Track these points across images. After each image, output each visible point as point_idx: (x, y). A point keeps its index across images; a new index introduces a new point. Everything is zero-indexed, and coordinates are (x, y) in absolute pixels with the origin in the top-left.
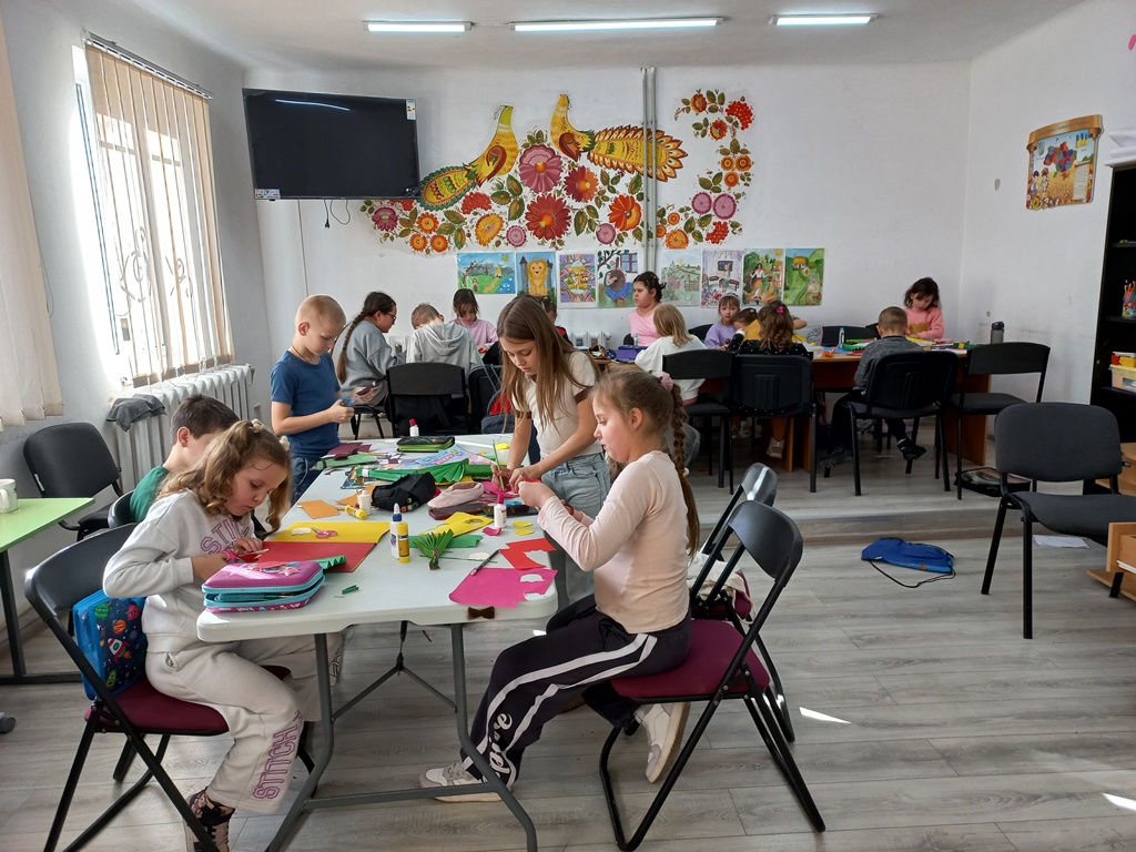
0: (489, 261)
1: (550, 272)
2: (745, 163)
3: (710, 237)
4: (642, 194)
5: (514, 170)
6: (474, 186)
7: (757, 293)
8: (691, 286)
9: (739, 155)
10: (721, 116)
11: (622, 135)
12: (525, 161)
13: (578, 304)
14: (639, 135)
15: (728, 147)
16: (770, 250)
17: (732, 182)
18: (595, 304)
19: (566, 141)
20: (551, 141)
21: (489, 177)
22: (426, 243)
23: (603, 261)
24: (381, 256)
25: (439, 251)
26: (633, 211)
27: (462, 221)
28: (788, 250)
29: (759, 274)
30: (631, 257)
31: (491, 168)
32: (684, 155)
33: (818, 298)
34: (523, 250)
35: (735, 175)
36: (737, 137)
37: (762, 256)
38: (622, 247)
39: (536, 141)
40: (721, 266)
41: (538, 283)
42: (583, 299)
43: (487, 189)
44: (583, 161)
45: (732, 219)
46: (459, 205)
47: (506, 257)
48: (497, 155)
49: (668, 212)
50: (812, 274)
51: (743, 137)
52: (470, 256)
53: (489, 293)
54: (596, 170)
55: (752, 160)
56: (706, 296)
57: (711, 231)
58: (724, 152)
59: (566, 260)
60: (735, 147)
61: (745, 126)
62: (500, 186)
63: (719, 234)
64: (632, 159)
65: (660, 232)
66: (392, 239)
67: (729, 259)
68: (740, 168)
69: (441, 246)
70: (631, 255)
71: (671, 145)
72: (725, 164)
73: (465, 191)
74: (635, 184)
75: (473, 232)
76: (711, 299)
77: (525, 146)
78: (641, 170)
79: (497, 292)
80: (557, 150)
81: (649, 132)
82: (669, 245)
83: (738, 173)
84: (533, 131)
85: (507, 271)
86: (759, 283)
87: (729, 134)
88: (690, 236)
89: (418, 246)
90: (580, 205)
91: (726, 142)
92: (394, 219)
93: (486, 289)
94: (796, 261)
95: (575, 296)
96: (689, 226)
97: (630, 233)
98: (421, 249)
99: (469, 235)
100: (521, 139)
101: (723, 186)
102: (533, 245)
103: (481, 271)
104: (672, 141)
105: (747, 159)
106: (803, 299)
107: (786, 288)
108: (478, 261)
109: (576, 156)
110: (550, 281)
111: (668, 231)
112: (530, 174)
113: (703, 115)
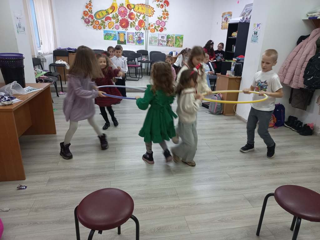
0: (111, 33)
1: (125, 36)
2: (167, 14)
3: (160, 30)
4: (145, 20)
5: (116, 12)
6: (107, 15)
7: (169, 44)
8: (155, 41)
9: (166, 12)
10: (163, 3)
11: (141, 5)
12: (119, 10)
13: (131, 44)
14: (145, 6)
15: (164, 10)
16: (172, 35)
17: (165, 18)
18: (135, 44)
19: (128, 6)
20: (125, 6)
21: (111, 13)
22: (96, 27)
23: (136, 34)
24: (86, 30)
25: (100, 29)
26: (143, 23)
27: (104, 23)
28: (176, 35)
29: (170, 39)
30: (143, 34)
31: (112, 11)
32: (154, 11)
33: (182, 46)
34: (118, 30)
35: (165, 17)
36: (166, 8)
37: (171, 36)
38: (141, 31)
39: (122, 5)
40: (162, 37)
41: (122, 38)
42: (132, 43)
43: (111, 16)
44: (132, 11)
45: (164, 27)
46: (104, 19)
47: (115, 32)
48: (113, 8)
49: (151, 24)
50: (180, 40)
51: (167, 8)
52: (107, 31)
53: (111, 40)
54: (135, 13)
55: (169, 14)
56: (158, 44)
57: (160, 29)
58: (163, 11)
59: (128, 34)
60: (165, 11)
61: (168, 6)
62: (114, 15)
63: (161, 30)
64: (143, 11)
65: (149, 28)
66: (89, 26)
67: (164, 36)
68: (166, 15)
69: (100, 28)
70: (143, 33)
71: (152, 9)
72: (163, 14)
73: (106, 16)
74: (144, 17)
75: (107, 26)
76: (160, 44)
77: (119, 6)
78: (145, 14)
79: (113, 40)
80: (127, 8)
81: (147, 6)
82: (151, 32)
83: (166, 16)
84: (121, 3)
85: (115, 35)
86: (170, 42)
87: (164, 7)
88: (155, 30)
89: (95, 28)
90: (132, 21)
91: (163, 9)
92: (89, 21)
93: (110, 39)
94: (178, 37)
95: (130, 42)
96: (155, 28)
97: (142, 28)
98: (95, 29)
99: (106, 26)
100: (118, 5)
101: (163, 19)
102: (121, 29)
103: (109, 35)
104: (152, 8)
105: (168, 14)
106: (179, 46)
107: (175, 43)
108: (108, 32)
109: (131, 10)
110: (125, 38)
111: (151, 28)
112: (120, 13)
113: (159, 2)
